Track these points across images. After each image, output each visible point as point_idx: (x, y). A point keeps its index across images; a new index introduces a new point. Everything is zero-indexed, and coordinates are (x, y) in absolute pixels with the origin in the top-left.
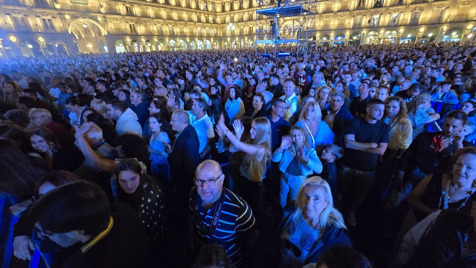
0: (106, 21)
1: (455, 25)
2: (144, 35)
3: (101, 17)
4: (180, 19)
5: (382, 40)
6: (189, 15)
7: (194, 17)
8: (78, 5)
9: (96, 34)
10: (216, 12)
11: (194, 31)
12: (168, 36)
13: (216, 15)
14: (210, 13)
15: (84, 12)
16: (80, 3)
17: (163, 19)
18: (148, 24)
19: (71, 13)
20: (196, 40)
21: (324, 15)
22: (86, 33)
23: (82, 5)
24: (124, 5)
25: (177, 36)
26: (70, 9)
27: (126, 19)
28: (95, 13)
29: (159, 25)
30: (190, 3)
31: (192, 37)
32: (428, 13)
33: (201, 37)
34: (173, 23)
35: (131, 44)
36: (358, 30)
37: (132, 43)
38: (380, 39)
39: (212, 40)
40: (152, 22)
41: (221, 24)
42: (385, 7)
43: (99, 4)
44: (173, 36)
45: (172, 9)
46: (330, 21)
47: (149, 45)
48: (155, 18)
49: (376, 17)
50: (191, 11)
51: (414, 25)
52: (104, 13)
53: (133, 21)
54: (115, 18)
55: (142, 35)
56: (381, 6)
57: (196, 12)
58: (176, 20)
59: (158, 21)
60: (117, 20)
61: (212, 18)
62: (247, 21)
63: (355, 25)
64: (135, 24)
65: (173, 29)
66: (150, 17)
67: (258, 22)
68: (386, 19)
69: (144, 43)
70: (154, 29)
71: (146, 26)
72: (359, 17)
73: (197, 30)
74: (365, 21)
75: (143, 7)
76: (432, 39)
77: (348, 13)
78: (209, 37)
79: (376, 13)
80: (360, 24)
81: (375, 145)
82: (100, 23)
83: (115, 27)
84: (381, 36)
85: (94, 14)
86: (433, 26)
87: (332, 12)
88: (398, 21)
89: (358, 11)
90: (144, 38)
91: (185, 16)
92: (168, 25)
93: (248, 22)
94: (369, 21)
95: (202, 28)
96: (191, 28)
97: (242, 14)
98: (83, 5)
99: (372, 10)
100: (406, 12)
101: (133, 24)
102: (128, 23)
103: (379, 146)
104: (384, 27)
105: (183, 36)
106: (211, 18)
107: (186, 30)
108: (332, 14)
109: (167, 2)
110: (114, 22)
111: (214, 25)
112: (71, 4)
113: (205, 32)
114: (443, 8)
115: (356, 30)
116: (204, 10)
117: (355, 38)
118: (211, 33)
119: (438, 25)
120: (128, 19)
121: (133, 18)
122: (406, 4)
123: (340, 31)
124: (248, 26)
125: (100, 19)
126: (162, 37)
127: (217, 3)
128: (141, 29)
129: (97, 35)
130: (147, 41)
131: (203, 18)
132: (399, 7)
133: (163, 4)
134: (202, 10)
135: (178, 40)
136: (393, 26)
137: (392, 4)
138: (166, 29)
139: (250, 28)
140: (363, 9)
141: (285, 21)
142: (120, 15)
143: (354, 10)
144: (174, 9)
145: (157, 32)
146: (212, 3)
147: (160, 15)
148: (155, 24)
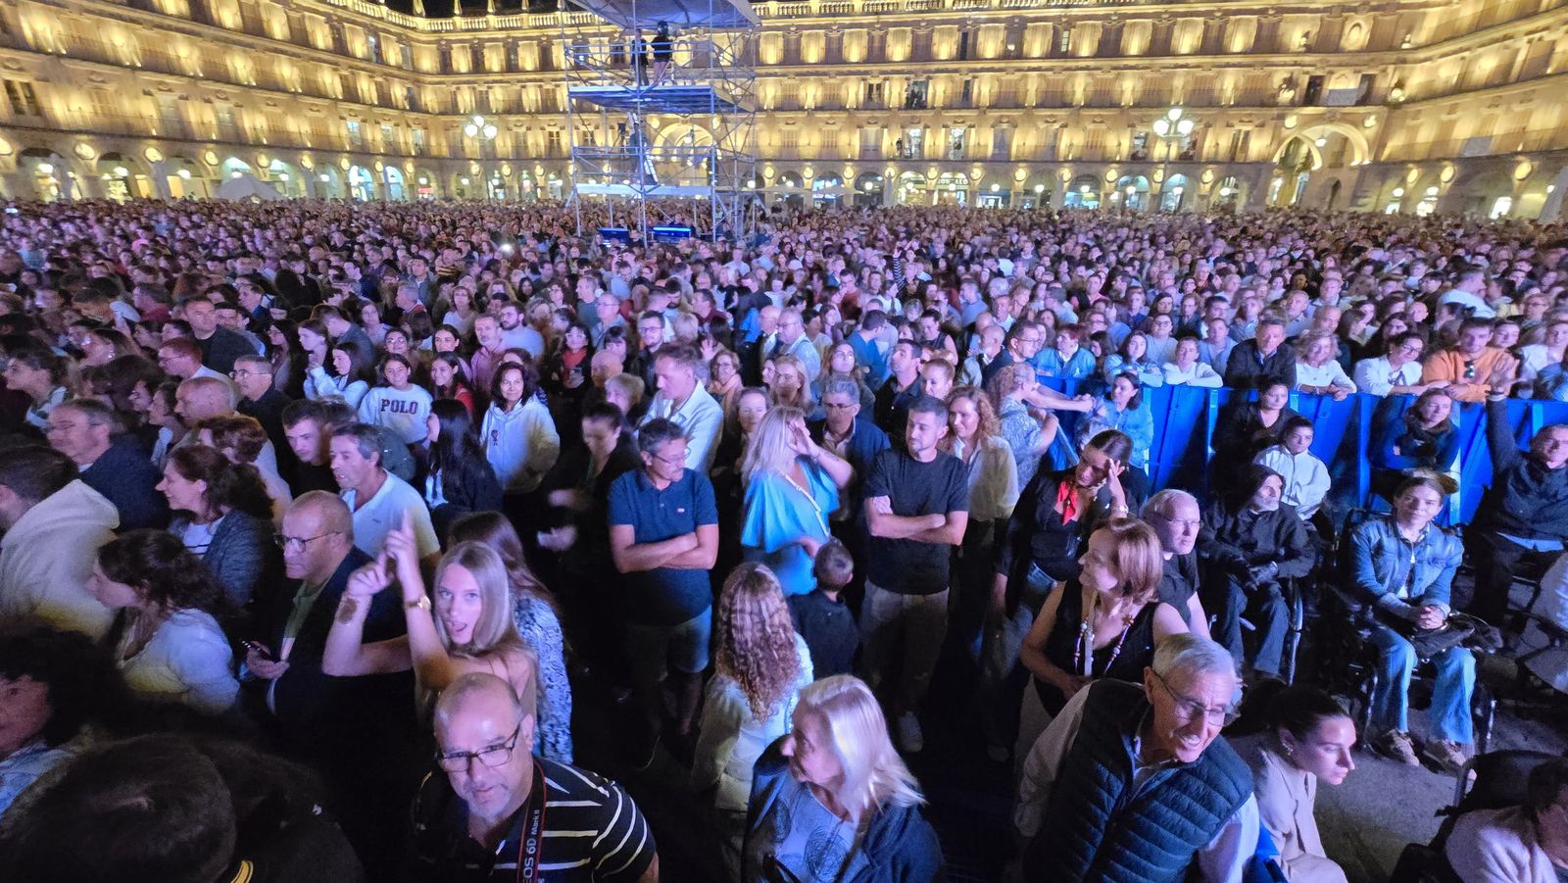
1: (1085, 170)
2: (87, 132)
4: (269, 85)
5: (936, 196)
6: (303, 70)
7: (329, 80)
10: (416, 71)
11: (333, 131)
12: (213, 142)
13: (418, 81)
14: (396, 72)
17: (183, 75)
18: (110, 88)
20: (345, 163)
21: (780, 115)
25: (258, 145)
29: (166, 99)
30: (309, 29)
31: (326, 151)
32: (1027, 132)
33: (363, 154)
34: (235, 95)
35: (19, 162)
36: (876, 164)
37: (26, 159)
38: (930, 192)
39: (410, 167)
40: (131, 82)
41: (442, 113)
42: (933, 108)
44: (235, 142)
45: (226, 41)
46: (797, 134)
47: (121, 171)
48: (141, 69)
49: (914, 132)
50: (313, 59)
51: (1000, 162)
53: (20, 70)
55: (80, 132)
56: (922, 106)
57: (336, 64)
58: (249, 86)
59: (161, 83)
61: (405, 92)
62: (538, 112)
63: (864, 149)
64: (37, 86)
65: (237, 116)
66: (117, 63)
67: (575, 117)
68: (937, 141)
69: (94, 163)
70: (144, 109)
71: (97, 93)
72: (872, 130)
73: (346, 128)
74: (888, 142)
75: (75, 16)
76: (1045, 198)
77: (844, 115)
78: (394, 156)
79: (913, 122)
80: (877, 149)
81: (939, 521)
84: (931, 184)
86: (1043, 166)
87: (801, 109)
88: (967, 147)
89: (867, 114)
90: (90, 143)
91: (287, 71)
92: (208, 101)
93: (542, 117)
94: (899, 143)
95: (364, 121)
96: (317, 119)
97: (518, 87)
99: (903, 114)
100: (980, 126)
101: (25, 80)
103: (948, 522)
104: (936, 160)
105: (284, 146)
106: (398, 92)
107: (298, 126)
108: (801, 115)
109: (199, 12)
111: (414, 115)
113: (379, 137)
114: (1056, 126)
115: (870, 165)
116: (368, 60)
117: (869, 186)
118: (402, 140)
119: (1051, 166)
121: (24, 57)
122: (978, 108)
123: (829, 164)
124: (543, 129)
126: (186, 147)
127: (419, 41)
128: (68, 107)
130: (111, 156)
131: (366, 87)
132: (964, 113)
133: (180, 17)
134: (361, 60)
135: (263, 160)
136: (957, 160)
137: (948, 102)
138: (202, 116)
139: (551, 134)
140: (881, 108)
141: (664, 124)
143: (857, 109)
144: (235, 43)
145: (157, 124)
146: (400, 39)
147: (168, 59)
148: (147, 93)
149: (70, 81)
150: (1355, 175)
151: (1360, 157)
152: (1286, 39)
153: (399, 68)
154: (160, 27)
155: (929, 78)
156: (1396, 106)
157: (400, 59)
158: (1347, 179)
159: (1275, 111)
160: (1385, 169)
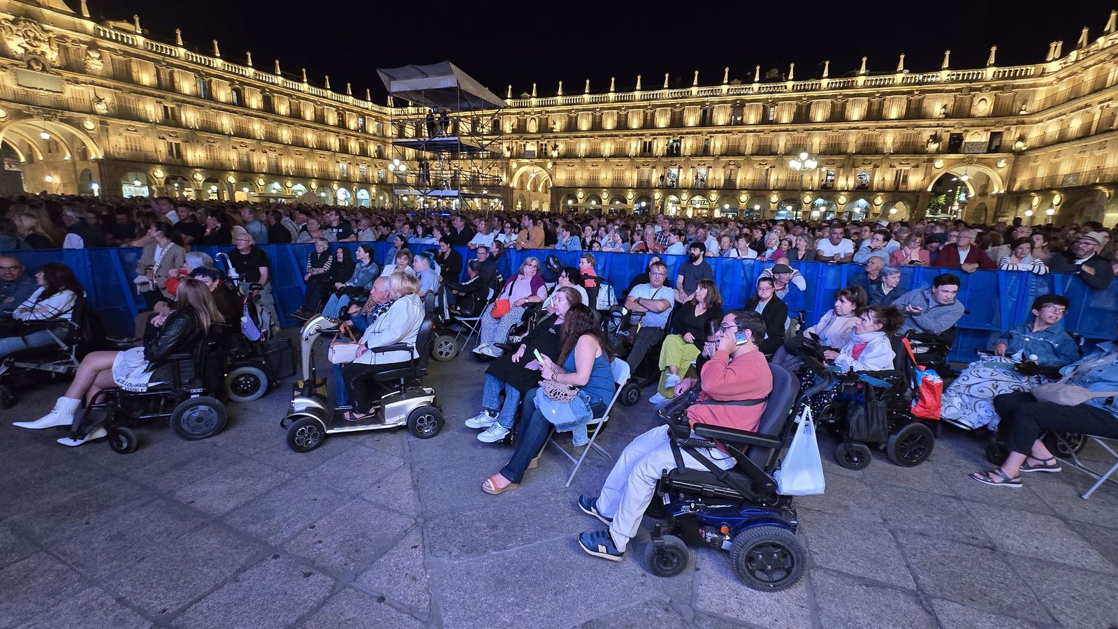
0: (107, 130)
1: (788, 196)
2: (200, 167)
3: (94, 121)
4: (299, 143)
5: (689, 211)
6: (320, 136)
7: (333, 142)
8: (38, 91)
9: (75, 154)
10: (384, 136)
11: (331, 169)
12: (263, 173)
13: (384, 142)
14: (372, 137)
15: (50, 107)
16: (42, 89)
17: (254, 139)
18: (216, 145)
19: (13, 105)
20: (335, 187)
21: (588, 160)
22: (50, 152)
23: (47, 92)
24: (160, 103)
25: (287, 175)
26: (11, 97)
27: (158, 132)
28: (79, 112)
29: (243, 151)
30: (325, 115)
31: (325, 180)
32: (747, 172)
33: (346, 182)
34: (279, 149)
35: (166, 183)
36: (647, 191)
37: (169, 181)
39: (373, 190)
40: (227, 143)
42: (685, 156)
43: (92, 96)
44: (275, 174)
45: (280, 121)
46: (599, 172)
47: (214, 188)
48: (233, 136)
49: (674, 171)
50: (325, 130)
51: (729, 189)
52: (102, 115)
53: (177, 137)
54: (130, 126)
55: (197, 167)
56: (678, 155)
57: (339, 133)
58: (288, 145)
59: (242, 143)
60: (135, 131)
61: (376, 148)
63: (640, 182)
64: (182, 144)
65: (279, 160)
66: (223, 133)
68: (687, 177)
69: (201, 183)
70: (231, 156)
71: (210, 148)
72: (646, 170)
73: (339, 167)
74: (655, 177)
75: (206, 111)
76: (761, 212)
77: (628, 160)
78: (365, 183)
79: (672, 164)
80: (649, 181)
82: (88, 134)
83: (129, 144)
84: (684, 204)
85: (76, 115)
86: (758, 193)
87: (601, 157)
88: (707, 179)
89: (642, 160)
90: (201, 173)
91: (310, 137)
92: (265, 152)
94: (662, 177)
95: (350, 164)
96: (323, 162)
98: (51, 93)
99: (664, 160)
100: (716, 167)
101: (177, 142)
102: (163, 138)
104: (687, 189)
105: (301, 176)
106: (372, 148)
107: (311, 166)
108: (601, 160)
109: (268, 107)
110: (128, 134)
111: (380, 161)
112: (15, 87)
113: (357, 172)
114: (767, 167)
115: (643, 191)
116: (356, 130)
117: (643, 204)
118: (371, 175)
119: (765, 193)
120: (165, 132)
121: (179, 131)
122: (714, 156)
123: (618, 190)
125: (89, 124)
126: (249, 176)
128: (195, 155)
129: (77, 158)
130: (209, 180)
131: (354, 145)
132: (704, 159)
133: (258, 110)
134: (353, 130)
135: (289, 184)
136: (701, 189)
137: (694, 152)
138: (260, 160)
140: (651, 156)
141: (520, 165)
142: (146, 121)
143: (636, 156)
144: (284, 122)
145: (236, 164)
146: (377, 119)
147: (248, 130)
148: (235, 148)
149: (198, 142)
150: (995, 201)
151: (998, 188)
152: (929, 110)
153: (374, 135)
154: (247, 115)
155: (681, 138)
156: (1020, 153)
157: (375, 130)
158: (991, 203)
159: (925, 157)
160: (1018, 197)
